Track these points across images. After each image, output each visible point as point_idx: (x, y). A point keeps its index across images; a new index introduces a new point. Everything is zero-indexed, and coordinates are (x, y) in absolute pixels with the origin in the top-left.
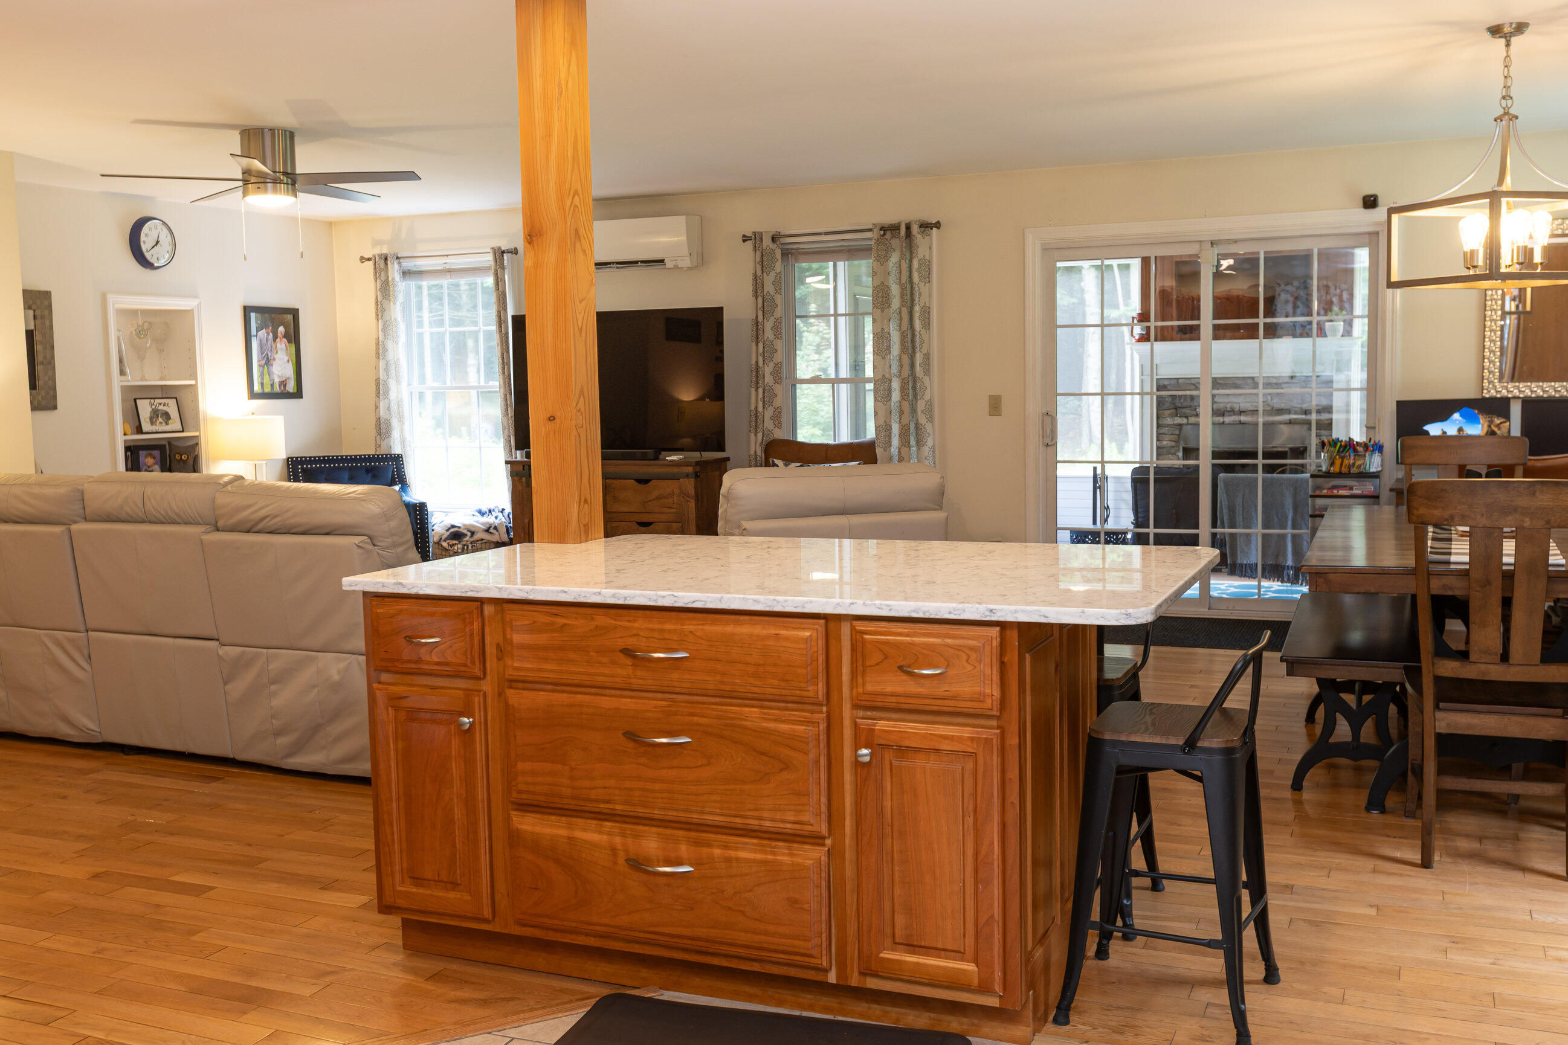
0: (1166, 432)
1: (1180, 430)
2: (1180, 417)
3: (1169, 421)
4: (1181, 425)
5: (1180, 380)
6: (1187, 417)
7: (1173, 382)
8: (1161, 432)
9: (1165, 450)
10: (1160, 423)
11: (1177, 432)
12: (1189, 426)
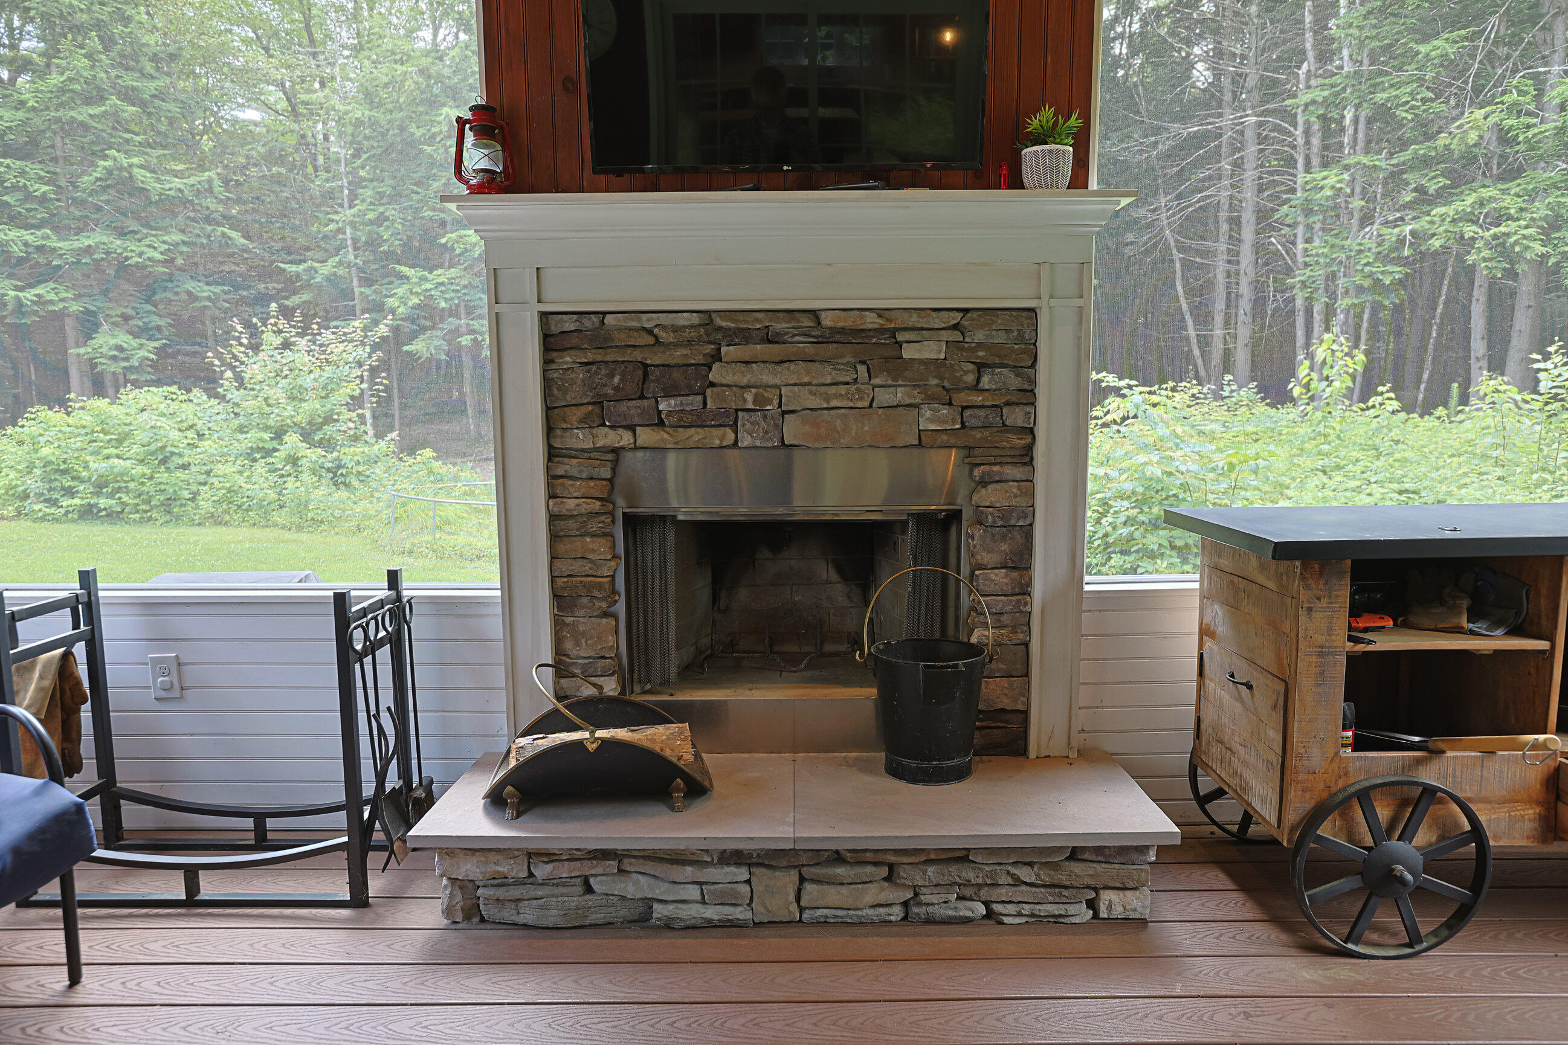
0: (574, 472)
1: (615, 464)
2: (612, 427)
3: (581, 439)
4: (616, 451)
5: (609, 319)
6: (632, 428)
7: (588, 323)
8: (560, 471)
9: (571, 524)
10: (557, 444)
11: (606, 473)
12: (640, 454)
